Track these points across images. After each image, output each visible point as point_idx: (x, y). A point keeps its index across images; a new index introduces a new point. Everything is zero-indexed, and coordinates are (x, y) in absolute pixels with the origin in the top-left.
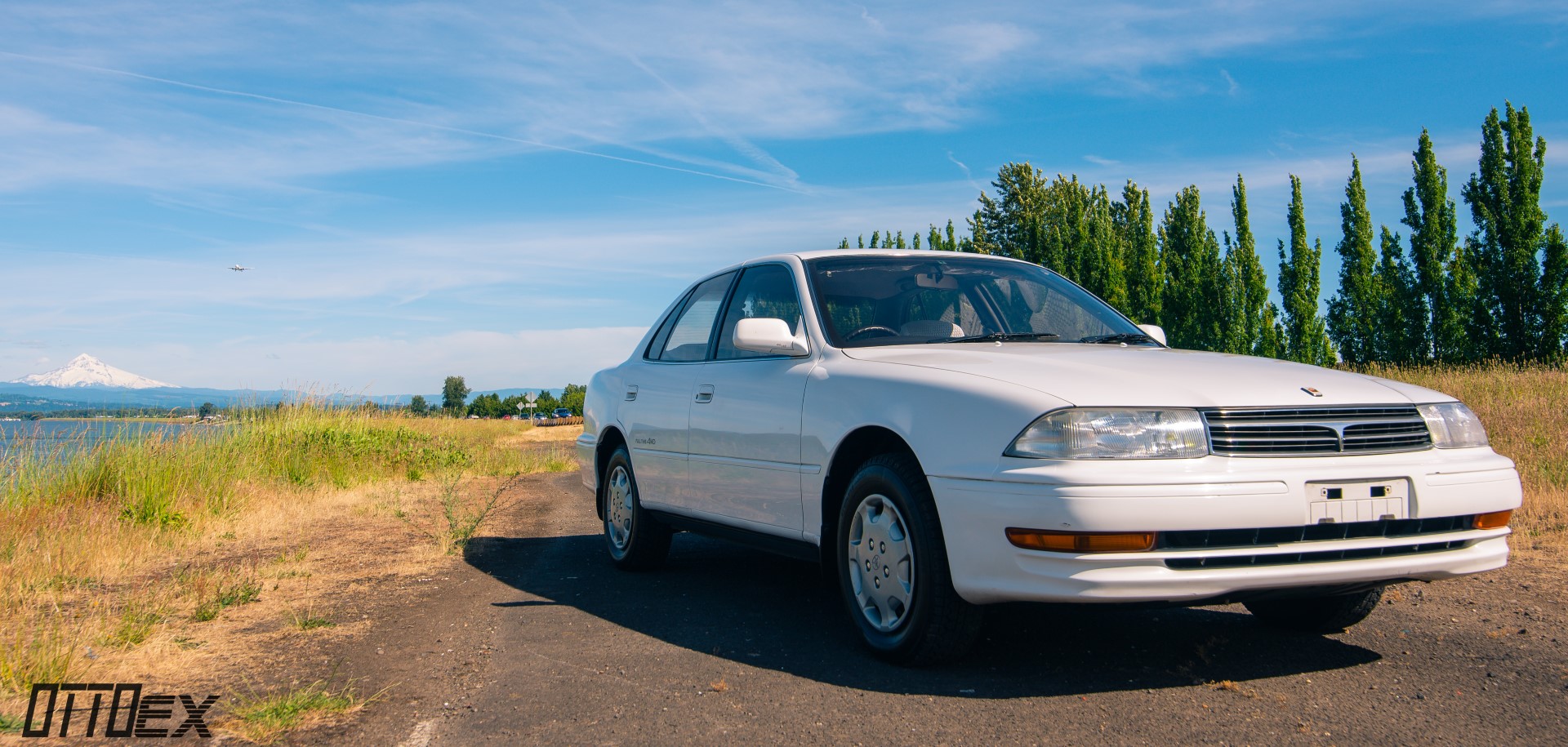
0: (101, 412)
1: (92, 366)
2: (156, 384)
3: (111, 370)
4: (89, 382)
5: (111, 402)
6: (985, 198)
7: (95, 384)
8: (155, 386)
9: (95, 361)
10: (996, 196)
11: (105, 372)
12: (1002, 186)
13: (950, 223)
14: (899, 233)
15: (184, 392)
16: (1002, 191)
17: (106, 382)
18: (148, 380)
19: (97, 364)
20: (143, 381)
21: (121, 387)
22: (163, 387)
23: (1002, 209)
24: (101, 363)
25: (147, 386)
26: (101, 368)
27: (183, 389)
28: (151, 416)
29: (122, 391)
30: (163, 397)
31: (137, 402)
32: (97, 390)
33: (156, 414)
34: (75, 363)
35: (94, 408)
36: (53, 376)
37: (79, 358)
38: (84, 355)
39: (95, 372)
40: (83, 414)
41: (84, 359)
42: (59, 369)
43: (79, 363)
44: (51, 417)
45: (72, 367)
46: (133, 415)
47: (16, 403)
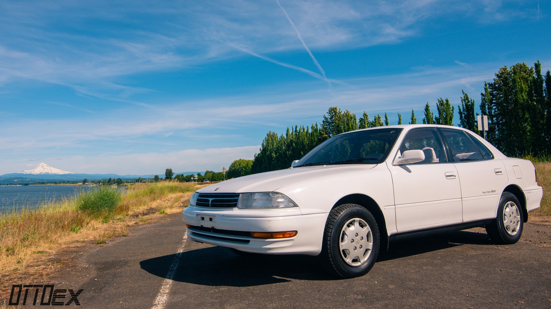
0: (48, 183)
1: (45, 167)
2: (67, 173)
3: (52, 168)
4: (44, 172)
5: (53, 179)
6: (325, 116)
7: (46, 173)
9: (46, 165)
10: (328, 116)
11: (50, 169)
12: (330, 113)
13: (316, 123)
14: (303, 126)
15: (76, 175)
16: (329, 114)
17: (50, 172)
18: (64, 171)
20: (62, 172)
21: (55, 174)
22: (69, 174)
23: (329, 120)
24: (48, 166)
25: (64, 173)
26: (48, 168)
28: (66, 183)
29: (55, 175)
30: (70, 177)
31: (61, 179)
32: (47, 175)
33: (68, 183)
34: (39, 166)
35: (46, 181)
36: (32, 171)
37: (41, 164)
38: (42, 163)
39: (46, 169)
40: (43, 183)
41: (42, 164)
42: (34, 168)
43: (41, 166)
44: (32, 184)
45: (38, 168)
46: (60, 183)
47: (20, 180)
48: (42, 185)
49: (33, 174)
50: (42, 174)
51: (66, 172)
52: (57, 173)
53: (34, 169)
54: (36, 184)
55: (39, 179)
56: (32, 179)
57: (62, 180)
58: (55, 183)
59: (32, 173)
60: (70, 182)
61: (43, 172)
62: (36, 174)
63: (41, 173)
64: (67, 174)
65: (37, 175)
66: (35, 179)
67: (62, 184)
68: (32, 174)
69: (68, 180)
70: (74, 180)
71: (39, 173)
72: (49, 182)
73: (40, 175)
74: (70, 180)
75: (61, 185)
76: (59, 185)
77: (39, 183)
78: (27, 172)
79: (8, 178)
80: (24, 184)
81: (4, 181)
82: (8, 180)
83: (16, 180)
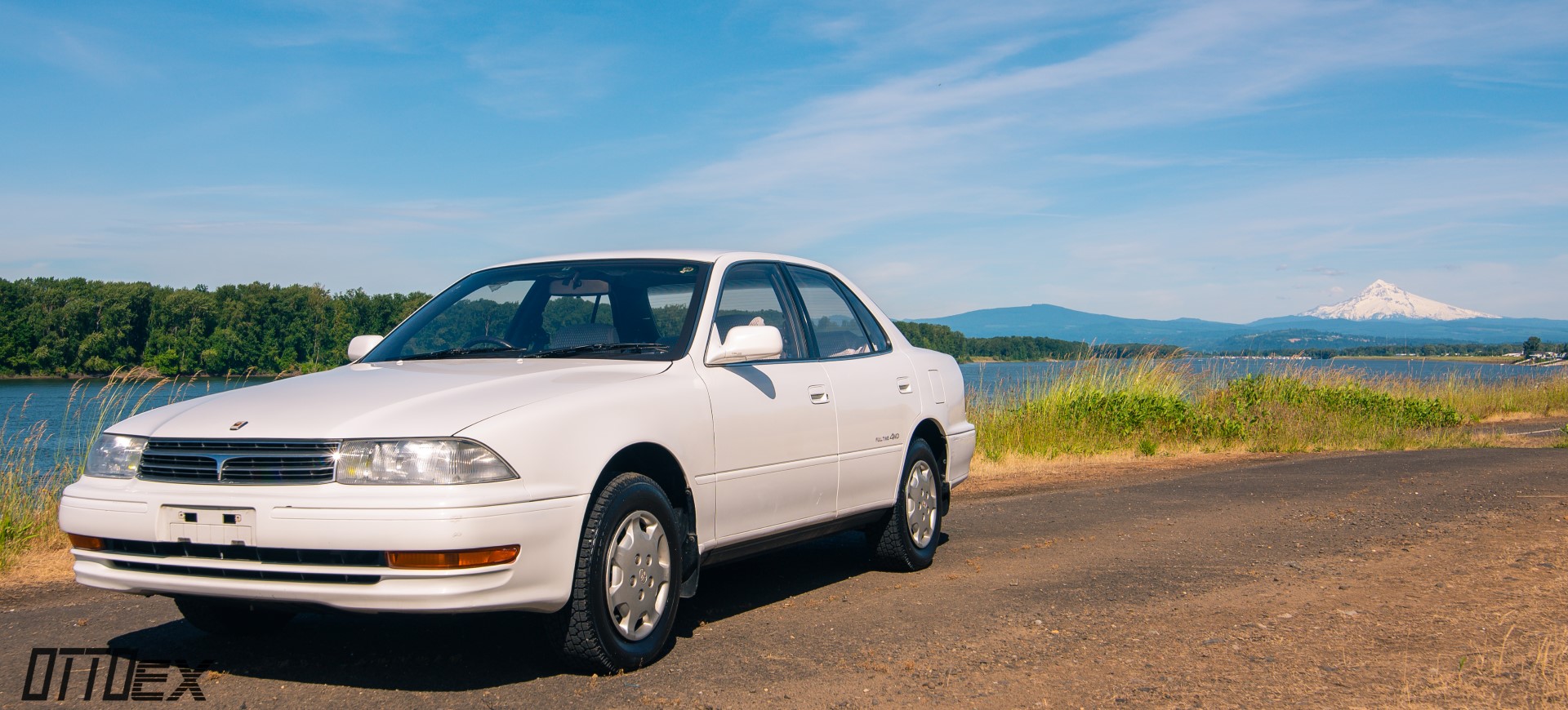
0: (1398, 350)
1: (1391, 294)
2: (1469, 314)
3: (1413, 298)
4: (1388, 313)
5: (1415, 336)
7: (1394, 315)
8: (1468, 317)
9: (1393, 288)
11: (1406, 302)
15: (1503, 323)
17: (1408, 312)
18: (1458, 310)
19: (1396, 292)
20: (1452, 311)
21: (1426, 319)
22: (1478, 318)
24: (1400, 291)
25: (1458, 317)
26: (1400, 296)
27: (1502, 318)
28: (1462, 354)
29: (1428, 323)
30: (1479, 330)
31: (1446, 336)
32: (1397, 322)
33: (1469, 351)
34: (1369, 291)
35: (1395, 344)
36: (1346, 308)
37: (1374, 285)
38: (1379, 282)
39: (1393, 302)
40: (1383, 352)
41: (1379, 286)
42: (1351, 299)
43: (1374, 291)
44: (1345, 355)
45: (1366, 296)
46: (1441, 352)
47: (1306, 339)
48: (1375, 357)
49: (1349, 321)
50: (1380, 317)
51: (1466, 311)
52: (1432, 317)
53: (1353, 301)
54: (1357, 352)
55: (1371, 338)
56: (1346, 337)
57: (1451, 340)
58: (1425, 351)
59: (1347, 316)
60: (1479, 347)
61: (1383, 311)
62: (1358, 319)
63: (1378, 314)
64: (1470, 318)
65: (1364, 323)
66: (1356, 337)
67: (1446, 357)
68: (1344, 320)
69: (1473, 340)
70: (1494, 343)
71: (1368, 316)
72: (1403, 348)
73: (1371, 323)
74: (1481, 341)
75: (1443, 358)
76: (1438, 358)
77: (1368, 351)
78: (1330, 314)
79: (1270, 332)
80: (1316, 354)
81: (1257, 341)
82: (1269, 339)
83: (1292, 341)
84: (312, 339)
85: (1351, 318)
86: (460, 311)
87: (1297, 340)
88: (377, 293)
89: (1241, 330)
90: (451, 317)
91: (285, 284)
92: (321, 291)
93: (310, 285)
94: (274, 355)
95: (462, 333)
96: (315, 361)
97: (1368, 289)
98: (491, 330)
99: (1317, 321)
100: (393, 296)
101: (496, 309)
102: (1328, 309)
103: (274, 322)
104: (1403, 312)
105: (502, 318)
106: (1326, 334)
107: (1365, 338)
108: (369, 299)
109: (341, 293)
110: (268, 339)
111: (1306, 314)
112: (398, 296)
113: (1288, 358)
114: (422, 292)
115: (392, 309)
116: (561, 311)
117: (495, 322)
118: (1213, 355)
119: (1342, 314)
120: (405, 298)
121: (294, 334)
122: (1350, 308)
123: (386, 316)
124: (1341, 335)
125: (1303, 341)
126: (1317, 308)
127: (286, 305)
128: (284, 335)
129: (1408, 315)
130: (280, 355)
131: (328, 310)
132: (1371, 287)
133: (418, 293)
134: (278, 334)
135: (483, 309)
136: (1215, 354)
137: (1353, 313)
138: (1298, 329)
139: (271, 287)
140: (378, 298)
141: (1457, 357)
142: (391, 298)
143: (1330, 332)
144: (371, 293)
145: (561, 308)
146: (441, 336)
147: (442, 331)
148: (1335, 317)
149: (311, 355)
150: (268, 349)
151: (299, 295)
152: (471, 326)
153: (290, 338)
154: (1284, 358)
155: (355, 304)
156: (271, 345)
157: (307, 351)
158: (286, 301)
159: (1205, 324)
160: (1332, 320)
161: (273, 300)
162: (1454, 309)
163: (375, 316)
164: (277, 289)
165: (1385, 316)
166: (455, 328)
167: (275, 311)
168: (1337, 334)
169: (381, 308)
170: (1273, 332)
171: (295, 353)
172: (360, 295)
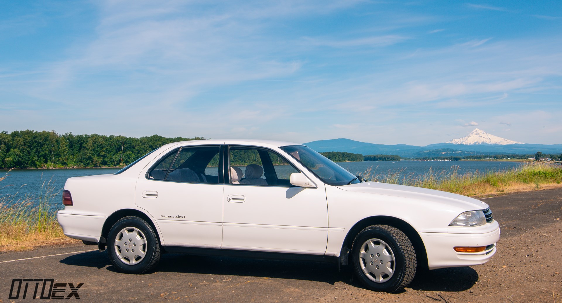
0: (485, 157)
1: (481, 134)
3: (490, 136)
5: (491, 151)
7: (483, 143)
8: (512, 143)
9: (482, 132)
11: (487, 137)
15: (526, 146)
17: (488, 142)
18: (508, 140)
19: (483, 133)
20: (506, 141)
21: (495, 144)
22: (516, 144)
24: (485, 133)
25: (508, 144)
26: (485, 135)
27: (526, 144)
28: (511, 158)
29: (496, 146)
30: (517, 149)
31: (503, 151)
32: (484, 146)
33: (513, 157)
34: (473, 133)
35: (484, 155)
37: (475, 130)
38: (477, 129)
39: (482, 137)
40: (479, 158)
41: (477, 131)
42: (466, 136)
43: (474, 133)
44: (464, 159)
45: (472, 135)
46: (502, 158)
47: (449, 153)
48: (477, 160)
49: (465, 145)
50: (477, 144)
51: (511, 141)
52: (498, 143)
53: (466, 137)
54: (469, 158)
55: (474, 152)
56: (464, 152)
57: (505, 153)
58: (496, 157)
59: (464, 143)
60: (517, 156)
61: (479, 141)
62: (469, 144)
63: (476, 142)
65: (471, 146)
66: (468, 151)
67: (504, 160)
68: (463, 145)
69: (514, 153)
70: (523, 154)
71: (472, 143)
72: (487, 156)
73: (474, 146)
74: (517, 153)
75: (503, 160)
76: (501, 160)
77: (474, 158)
78: (458, 142)
79: (434, 149)
80: (453, 159)
81: (429, 153)
82: (434, 152)
83: (443, 153)
84: (51, 154)
85: (466, 144)
86: (111, 140)
87: (445, 153)
88: (77, 134)
89: (423, 149)
90: (108, 143)
91: (40, 131)
92: (54, 134)
93: (50, 131)
94: (35, 160)
95: (112, 150)
96: (52, 163)
97: (472, 132)
98: (124, 149)
99: (452, 145)
100: (84, 135)
101: (126, 140)
102: (457, 140)
103: (35, 147)
104: (486, 142)
105: (129, 144)
106: (456, 150)
107: (472, 152)
108: (74, 137)
109: (63, 134)
110: (32, 153)
111: (448, 142)
112: (86, 136)
113: (442, 160)
114: (96, 134)
115: (84, 141)
116: (153, 141)
117: (126, 146)
118: (412, 159)
119: (462, 142)
120: (89, 136)
121: (44, 151)
122: (465, 140)
123: (81, 144)
124: (462, 151)
125: (447, 153)
126: (452, 140)
127: (41, 139)
128: (39, 152)
129: (488, 143)
130: (37, 160)
131: (57, 141)
132: (473, 131)
133: (95, 134)
134: (37, 152)
135: (121, 140)
136: (413, 159)
137: (466, 142)
138: (445, 148)
139: (34, 132)
140: (77, 136)
141: (509, 160)
142: (83, 136)
143: (458, 149)
144: (75, 134)
145: (153, 140)
146: (104, 151)
147: (104, 149)
148: (459, 144)
149: (50, 160)
150: (33, 158)
151: (46, 135)
152: (116, 147)
153: (42, 153)
154: (441, 160)
155: (69, 139)
156: (34, 156)
157: (49, 159)
158: (40, 137)
159: (408, 146)
160: (458, 145)
161: (35, 137)
162: (506, 140)
163: (77, 144)
164: (36, 132)
165: (479, 143)
166: (109, 148)
167: (36, 142)
168: (460, 151)
169: (79, 140)
170: (435, 150)
171: (44, 159)
172: (71, 135)
